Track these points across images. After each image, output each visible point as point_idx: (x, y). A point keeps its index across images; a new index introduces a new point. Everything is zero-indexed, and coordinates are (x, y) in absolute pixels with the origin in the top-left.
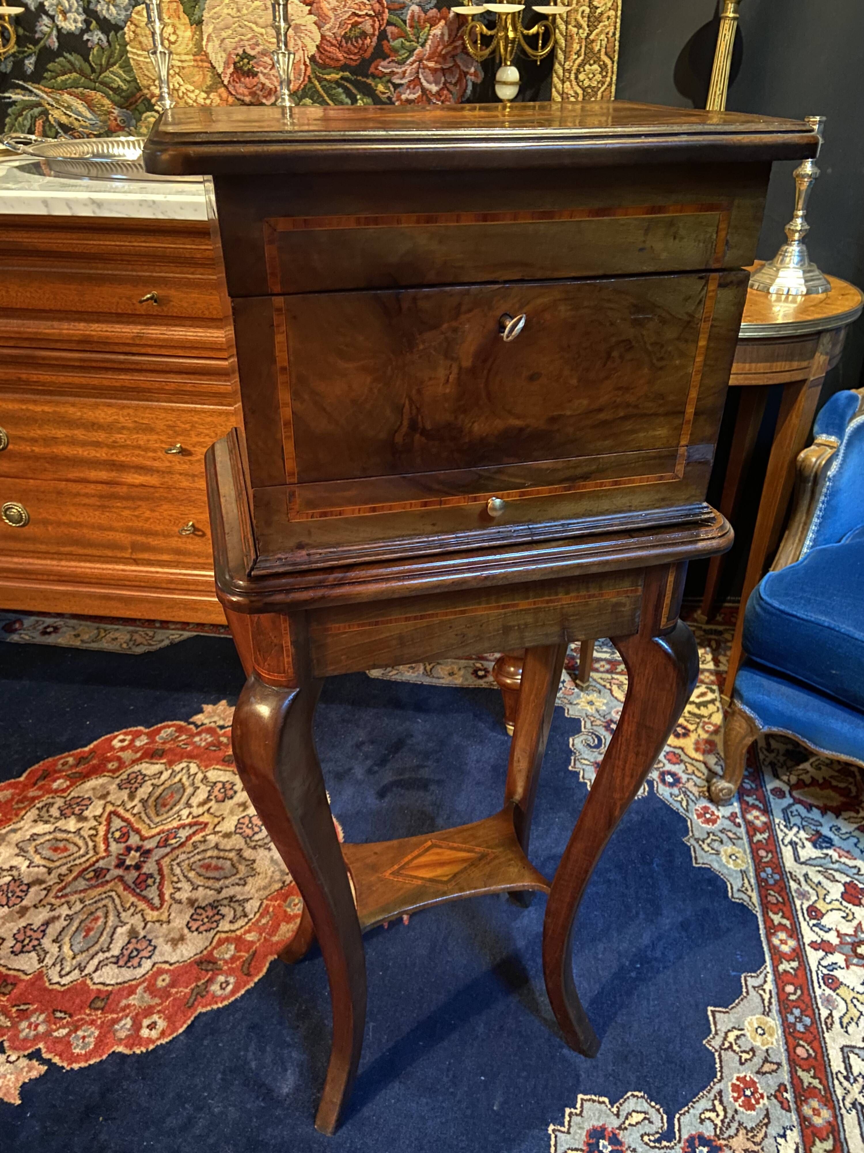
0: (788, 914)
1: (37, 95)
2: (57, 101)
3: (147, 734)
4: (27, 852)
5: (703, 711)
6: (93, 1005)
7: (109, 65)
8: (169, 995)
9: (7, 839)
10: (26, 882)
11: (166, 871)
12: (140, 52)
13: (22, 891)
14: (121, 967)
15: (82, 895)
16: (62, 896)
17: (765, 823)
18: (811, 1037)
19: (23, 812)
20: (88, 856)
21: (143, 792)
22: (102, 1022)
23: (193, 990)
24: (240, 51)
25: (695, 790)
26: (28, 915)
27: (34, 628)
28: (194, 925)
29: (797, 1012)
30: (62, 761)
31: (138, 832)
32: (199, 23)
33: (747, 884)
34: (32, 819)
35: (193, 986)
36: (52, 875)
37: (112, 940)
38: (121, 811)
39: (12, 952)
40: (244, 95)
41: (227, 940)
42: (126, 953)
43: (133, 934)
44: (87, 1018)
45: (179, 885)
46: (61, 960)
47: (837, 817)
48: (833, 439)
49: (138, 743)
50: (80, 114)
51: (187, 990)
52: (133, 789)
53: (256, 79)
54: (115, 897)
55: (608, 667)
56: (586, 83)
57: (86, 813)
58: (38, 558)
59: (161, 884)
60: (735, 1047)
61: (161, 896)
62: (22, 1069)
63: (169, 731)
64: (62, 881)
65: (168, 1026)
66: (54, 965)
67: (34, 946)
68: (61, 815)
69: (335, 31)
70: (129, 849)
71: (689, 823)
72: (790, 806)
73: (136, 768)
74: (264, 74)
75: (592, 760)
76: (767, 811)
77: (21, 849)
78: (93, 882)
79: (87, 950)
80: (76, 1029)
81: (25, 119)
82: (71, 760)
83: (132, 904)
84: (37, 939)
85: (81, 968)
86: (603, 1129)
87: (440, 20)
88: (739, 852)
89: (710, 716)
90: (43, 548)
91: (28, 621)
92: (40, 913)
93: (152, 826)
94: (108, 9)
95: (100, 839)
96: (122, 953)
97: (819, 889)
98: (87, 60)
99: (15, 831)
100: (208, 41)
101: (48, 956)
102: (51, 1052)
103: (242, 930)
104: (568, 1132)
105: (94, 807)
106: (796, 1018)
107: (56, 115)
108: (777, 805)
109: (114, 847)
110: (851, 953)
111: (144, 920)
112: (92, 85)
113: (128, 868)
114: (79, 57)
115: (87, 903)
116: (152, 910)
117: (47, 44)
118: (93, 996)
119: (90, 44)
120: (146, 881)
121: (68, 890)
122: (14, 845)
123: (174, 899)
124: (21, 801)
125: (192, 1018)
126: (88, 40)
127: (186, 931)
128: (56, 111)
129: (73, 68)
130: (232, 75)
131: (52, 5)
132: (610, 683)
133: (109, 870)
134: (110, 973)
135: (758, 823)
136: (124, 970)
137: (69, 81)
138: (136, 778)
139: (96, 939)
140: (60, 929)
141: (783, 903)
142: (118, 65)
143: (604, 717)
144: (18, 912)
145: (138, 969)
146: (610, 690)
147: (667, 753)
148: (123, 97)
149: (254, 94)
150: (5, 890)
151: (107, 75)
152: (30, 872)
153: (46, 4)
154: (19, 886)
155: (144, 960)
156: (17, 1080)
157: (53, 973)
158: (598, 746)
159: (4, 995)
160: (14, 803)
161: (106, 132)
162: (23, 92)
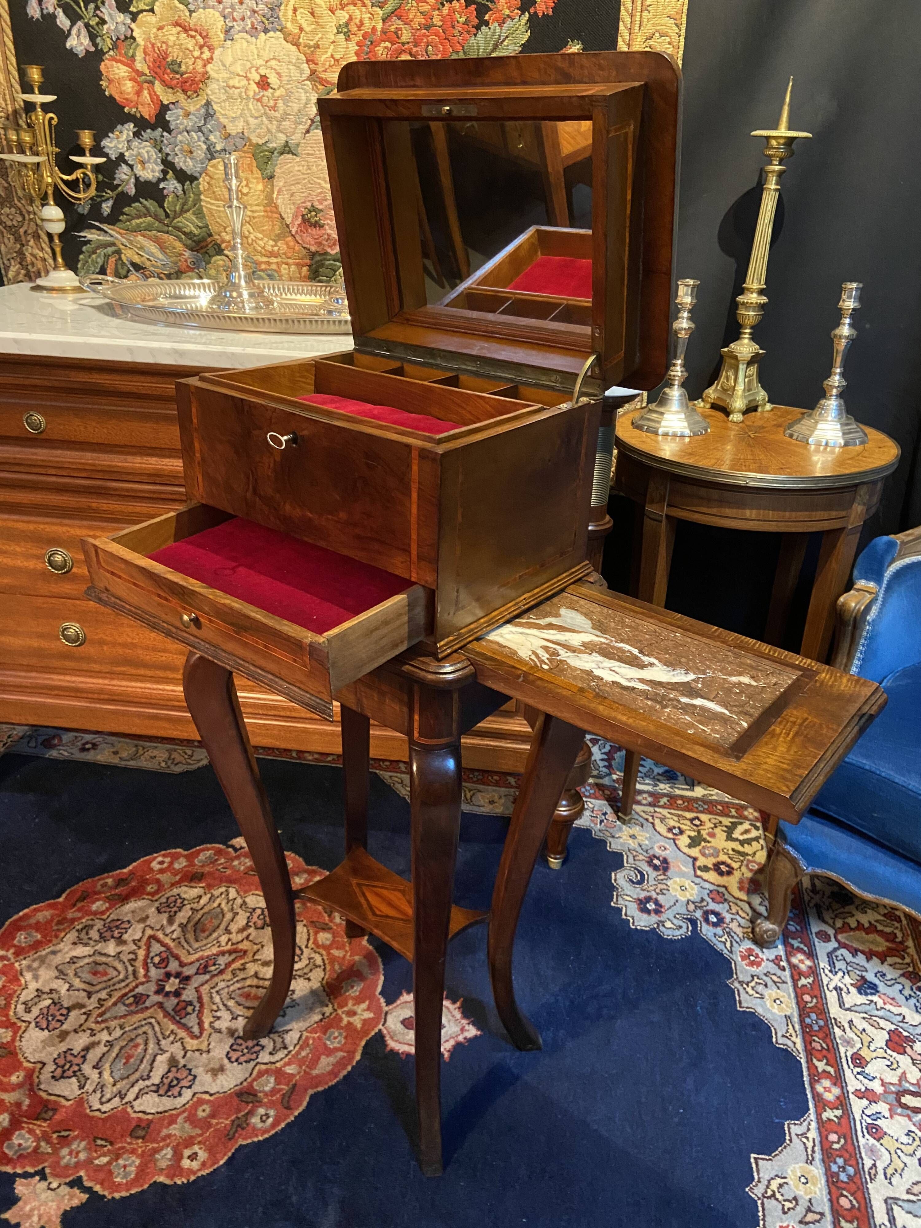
0: (832, 1061)
1: (112, 236)
2: (131, 242)
3: (185, 857)
4: (66, 975)
5: (747, 849)
6: (134, 1134)
7: (183, 211)
8: (210, 1125)
9: (47, 961)
10: (66, 1006)
11: (206, 999)
12: (213, 201)
13: (62, 1015)
14: (161, 1095)
15: (123, 1020)
16: (102, 1022)
17: (810, 967)
18: (853, 1187)
19: (63, 934)
21: (183, 916)
22: (143, 1152)
23: (233, 1121)
24: (309, 205)
25: (739, 931)
26: (68, 1040)
27: (73, 744)
28: (234, 1056)
29: (840, 1161)
30: (101, 882)
31: (177, 957)
32: (271, 177)
33: (791, 1030)
34: (72, 941)
35: (233, 1117)
36: (92, 999)
37: (152, 1068)
38: (160, 935)
39: (53, 1077)
40: (310, 244)
41: (267, 1072)
42: (166, 1081)
43: (173, 1062)
44: (128, 1147)
45: (218, 1014)
46: (101, 1087)
47: (882, 963)
48: (872, 584)
49: (176, 866)
50: (152, 255)
51: (228, 1122)
52: (172, 913)
53: (322, 230)
54: (155, 1024)
55: (650, 799)
57: (125, 937)
58: (91, 677)
59: (201, 1012)
60: (778, 1196)
61: (200, 1024)
62: (63, 1197)
63: (208, 853)
64: (102, 1005)
65: (209, 1158)
66: (94, 1091)
67: (74, 1072)
68: (101, 937)
70: (168, 975)
71: (733, 965)
72: (835, 950)
73: (175, 891)
74: (330, 225)
75: (635, 897)
76: (811, 954)
77: (61, 972)
78: (133, 1008)
79: (128, 1077)
80: (117, 1157)
81: (99, 256)
82: (110, 881)
83: (172, 1032)
84: (78, 1065)
85: (121, 1095)
88: (783, 997)
89: (755, 853)
90: (96, 667)
91: (67, 737)
92: (80, 1038)
93: (192, 952)
94: (185, 162)
95: (139, 964)
96: (162, 1082)
97: (864, 1036)
98: (162, 206)
99: (54, 953)
100: (279, 194)
101: (89, 1082)
102: (92, 1180)
103: (282, 1063)
105: (134, 930)
106: (839, 1167)
107: (128, 255)
108: (823, 948)
109: (153, 972)
110: (895, 1103)
111: (184, 1048)
112: (165, 228)
113: (167, 994)
114: (155, 203)
115: (127, 1029)
116: (192, 1038)
117: (125, 190)
118: (134, 1124)
119: (165, 192)
120: (185, 1008)
121: (108, 1015)
122: (54, 968)
123: (213, 1028)
124: (59, 923)
125: (233, 1151)
126: (164, 188)
127: (226, 1061)
128: (129, 251)
129: (148, 213)
130: (299, 225)
131: (133, 155)
132: (653, 816)
133: (148, 996)
134: (151, 1102)
135: (803, 967)
136: (164, 1098)
137: (143, 225)
138: (175, 902)
139: (136, 1067)
140: (100, 1055)
141: (828, 1050)
142: (191, 212)
143: (647, 852)
144: (58, 1037)
145: (178, 1098)
146: (653, 823)
147: (711, 891)
148: (194, 241)
149: (320, 244)
150: (45, 1014)
151: (180, 221)
152: (70, 996)
153: (127, 154)
154: (59, 1010)
155: (184, 1090)
156: (58, 1207)
157: (95, 1099)
158: (640, 882)
159: (45, 1120)
160: (53, 924)
161: (176, 273)
162: (98, 232)
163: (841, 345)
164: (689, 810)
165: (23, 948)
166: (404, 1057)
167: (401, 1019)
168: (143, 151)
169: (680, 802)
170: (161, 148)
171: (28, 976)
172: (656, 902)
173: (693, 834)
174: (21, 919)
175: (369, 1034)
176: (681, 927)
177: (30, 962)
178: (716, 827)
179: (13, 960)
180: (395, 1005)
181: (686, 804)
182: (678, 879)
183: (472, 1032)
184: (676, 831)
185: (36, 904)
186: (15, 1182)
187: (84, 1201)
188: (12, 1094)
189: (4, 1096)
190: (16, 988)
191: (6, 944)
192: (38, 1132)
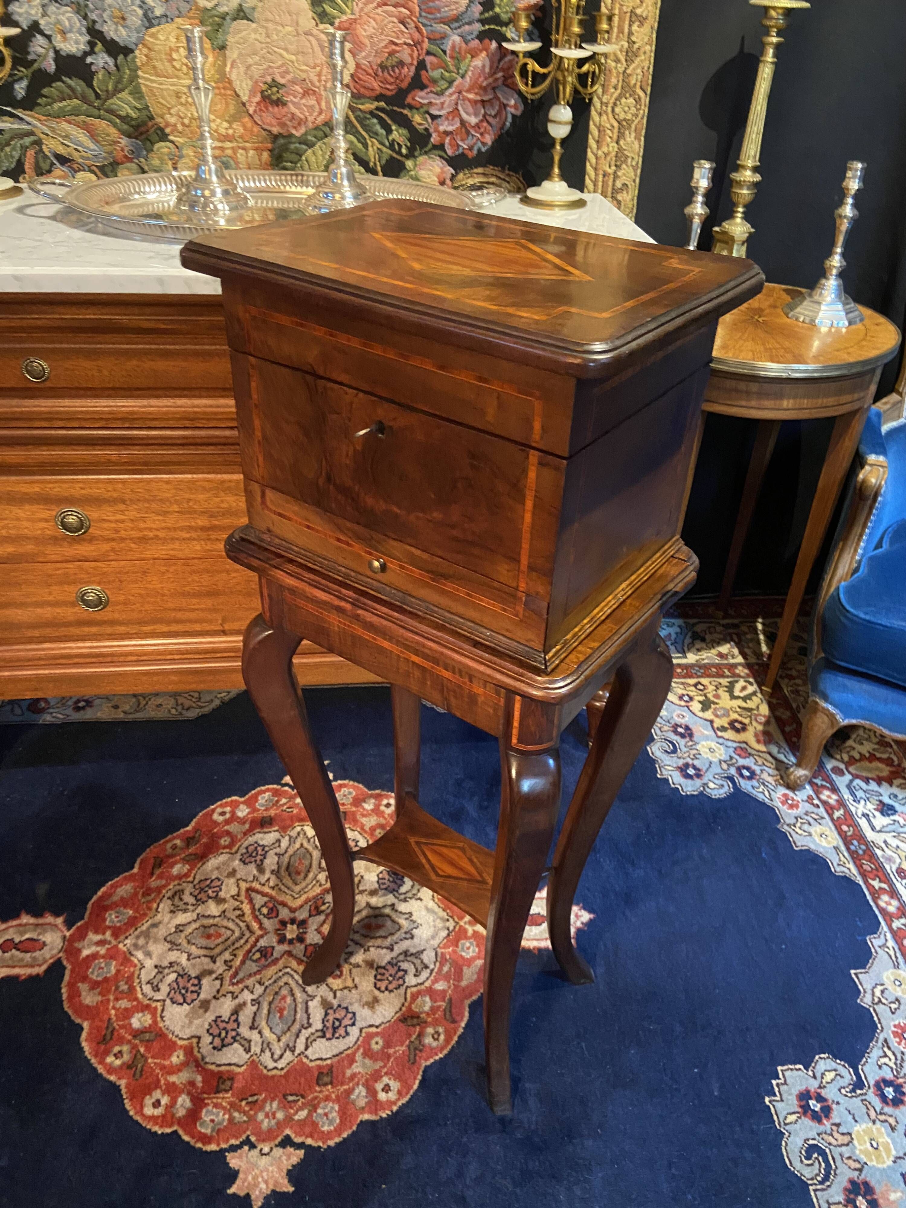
0: (883, 878)
1: (29, 124)
2: (53, 130)
3: (244, 803)
4: (179, 945)
5: (750, 704)
6: (320, 1082)
7: (117, 90)
8: (389, 1056)
9: (151, 935)
10: (193, 975)
12: (153, 78)
13: (193, 985)
14: (329, 1039)
15: (258, 977)
16: (238, 982)
17: (837, 801)
19: (155, 906)
20: (245, 938)
21: (271, 862)
22: (337, 1096)
23: (409, 1046)
24: (269, 79)
25: (771, 780)
26: (212, 1008)
27: (64, 705)
28: (382, 986)
30: (169, 845)
31: (284, 904)
32: (223, 48)
33: (842, 858)
34: (167, 910)
35: (407, 1042)
36: (218, 964)
37: (309, 1015)
38: (257, 886)
39: (214, 1048)
40: (272, 125)
41: (419, 993)
42: (329, 1025)
43: (327, 1006)
44: (321, 1096)
45: (349, 950)
46: (266, 1046)
47: (891, 786)
48: (881, 459)
49: (240, 814)
50: (80, 144)
51: (404, 1048)
52: (258, 862)
53: (286, 109)
54: (292, 973)
56: (622, 116)
57: (222, 894)
60: (883, 1001)
62: (280, 1158)
63: (267, 795)
64: (231, 967)
65: (401, 1085)
66: (262, 1051)
67: (233, 1038)
68: (197, 900)
69: (371, 59)
70: (283, 923)
71: (777, 811)
72: (851, 781)
73: (251, 839)
74: (294, 103)
75: (674, 765)
76: (834, 790)
77: (171, 942)
78: (263, 961)
79: (289, 1029)
80: (315, 1108)
81: (14, 149)
82: (178, 842)
84: (233, 1030)
85: (291, 1048)
86: (808, 1091)
87: (481, 51)
88: (826, 831)
89: (758, 707)
90: (124, 629)
92: (224, 1003)
93: (296, 896)
94: (116, 30)
95: (248, 918)
96: (325, 1026)
97: (899, 852)
98: (90, 85)
99: (155, 925)
100: (232, 66)
101: (252, 1044)
102: (301, 1136)
103: (429, 982)
104: (782, 1100)
105: (227, 885)
107: (51, 146)
108: (841, 782)
109: (266, 923)
111: (331, 989)
112: (96, 112)
113: (291, 942)
114: (81, 82)
115: (267, 984)
116: (333, 978)
117: (43, 67)
118: (316, 1074)
119: (93, 68)
121: (241, 975)
122: (162, 940)
123: (352, 964)
124: (146, 894)
125: (421, 1073)
126: (92, 63)
127: (377, 992)
128: (52, 141)
129: (73, 94)
130: (258, 104)
131: (49, 23)
133: (273, 948)
134: (323, 1048)
135: (832, 802)
136: (334, 1041)
137: (69, 108)
138: (256, 850)
139: (292, 1018)
140: (252, 1015)
141: (877, 870)
142: (127, 91)
143: (668, 721)
144: (200, 1007)
145: (347, 1038)
147: (735, 749)
148: (132, 126)
149: (283, 125)
150: (175, 988)
151: (114, 102)
152: (194, 965)
153: (42, 22)
154: (189, 981)
155: (349, 1028)
156: (280, 1170)
157: (266, 1058)
158: (674, 751)
159: (227, 1091)
160: (140, 897)
161: (111, 164)
162: (12, 120)
163: (844, 226)
164: (691, 677)
165: (119, 928)
166: (536, 952)
168: (63, 18)
169: (679, 670)
170: (86, 14)
171: (140, 955)
172: (694, 767)
173: (702, 698)
174: (101, 898)
176: (723, 786)
177: (134, 941)
178: (718, 689)
179: (114, 942)
181: (686, 671)
182: (704, 743)
183: (585, 917)
185: (111, 880)
186: (225, 1157)
187: (302, 1156)
188: (181, 1074)
189: (173, 1079)
190: (132, 969)
191: (99, 928)
192: (224, 1104)
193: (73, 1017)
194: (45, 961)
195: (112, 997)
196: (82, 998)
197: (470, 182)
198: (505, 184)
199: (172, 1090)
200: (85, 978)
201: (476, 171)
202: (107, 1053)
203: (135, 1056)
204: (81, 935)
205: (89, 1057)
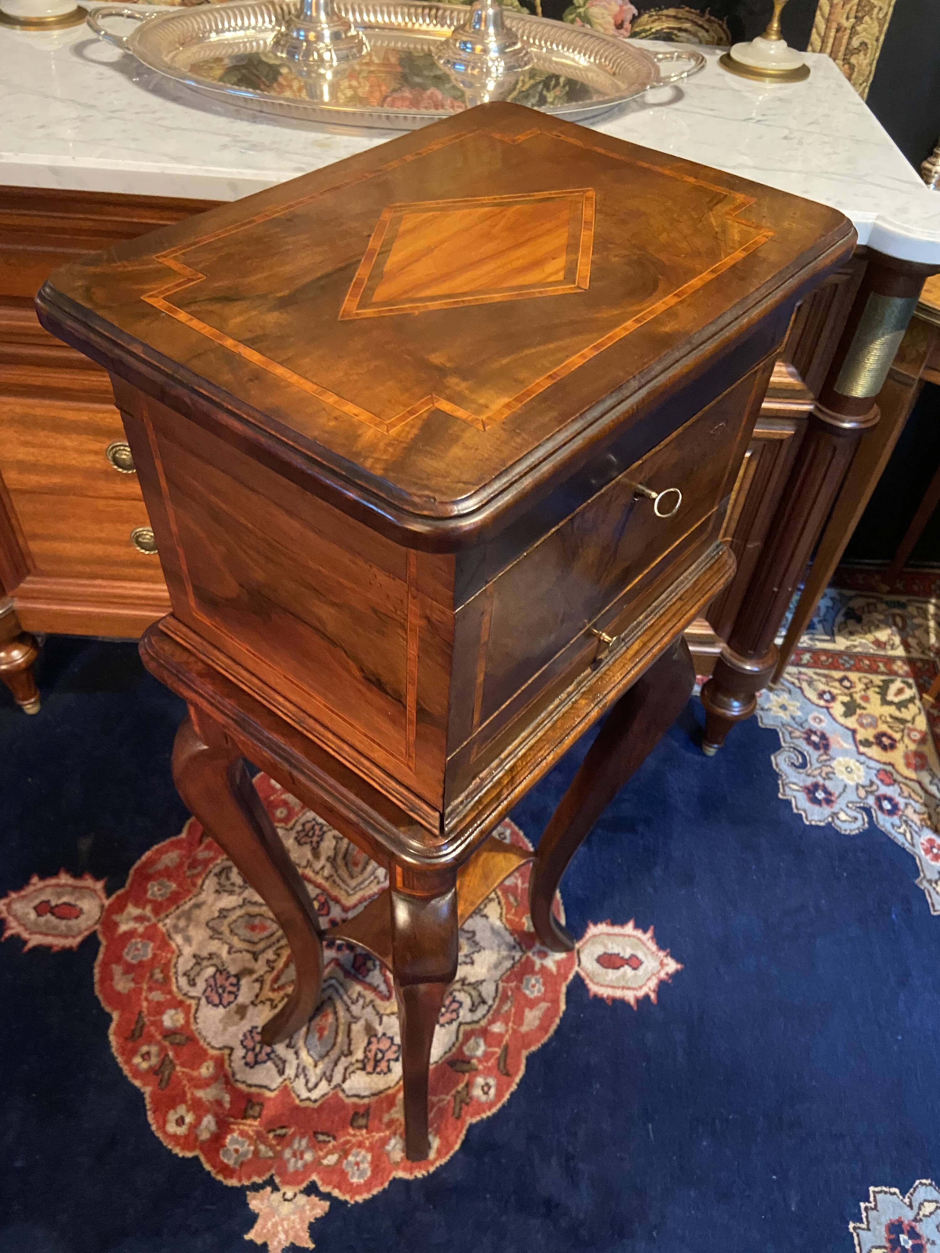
4: (221, 933)
5: (905, 714)
6: (355, 1124)
8: (432, 1105)
9: (193, 917)
10: (233, 973)
13: (231, 984)
14: (370, 1073)
16: (279, 990)
19: (200, 882)
21: (327, 847)
22: (371, 1143)
23: (454, 1096)
25: (916, 818)
26: (247, 1015)
31: (337, 901)
34: (212, 889)
35: (454, 1092)
36: (260, 962)
37: (350, 1041)
38: (309, 873)
39: (247, 1064)
41: (474, 1033)
42: (370, 1055)
43: (370, 1031)
44: (354, 1140)
46: (302, 1070)
52: (314, 844)
54: (337, 985)
59: (382, 966)
61: (387, 983)
62: (303, 1207)
64: (273, 969)
65: (442, 1144)
66: (297, 1076)
67: (268, 1055)
71: (918, 861)
75: (801, 784)
77: (213, 929)
79: (327, 1054)
80: (345, 1154)
83: (359, 994)
85: (328, 1077)
86: (900, 1222)
89: (914, 719)
92: (261, 1012)
93: (351, 892)
96: (366, 1057)
99: (198, 906)
101: (287, 1065)
102: (328, 1185)
103: (486, 1020)
104: (868, 1229)
111: (378, 1013)
113: (340, 948)
116: (382, 999)
118: (351, 1113)
120: (365, 964)
121: (283, 980)
122: (204, 925)
124: (192, 866)
125: (464, 1132)
132: (799, 679)
134: (362, 1083)
136: (374, 1076)
138: (313, 828)
139: (332, 1041)
143: (801, 725)
144: (237, 1012)
145: (389, 1074)
146: (800, 688)
147: (878, 772)
150: (213, 986)
152: (234, 961)
154: (227, 979)
155: (392, 1064)
156: (302, 1220)
157: (299, 1086)
158: (804, 765)
159: (255, 1118)
160: (185, 869)
164: (837, 668)
165: (161, 904)
166: (611, 1003)
167: (596, 956)
169: (823, 658)
171: (179, 939)
172: (825, 790)
173: (846, 699)
174: (145, 865)
175: (566, 978)
176: (856, 819)
177: (174, 921)
178: (867, 688)
179: (154, 920)
180: (584, 940)
181: (830, 660)
182: (841, 759)
183: (672, 966)
184: (827, 696)
185: (156, 843)
186: (246, 1196)
187: (327, 1209)
188: (208, 1090)
189: (200, 1094)
190: (169, 955)
191: (140, 902)
192: (251, 1133)
193: (103, 1004)
194: (80, 933)
195: (145, 986)
196: (114, 983)
197: (657, 27)
198: (702, 33)
199: (197, 1107)
200: (119, 959)
201: (665, 12)
202: (134, 1052)
203: (163, 1060)
204: (119, 907)
205: (116, 1054)
